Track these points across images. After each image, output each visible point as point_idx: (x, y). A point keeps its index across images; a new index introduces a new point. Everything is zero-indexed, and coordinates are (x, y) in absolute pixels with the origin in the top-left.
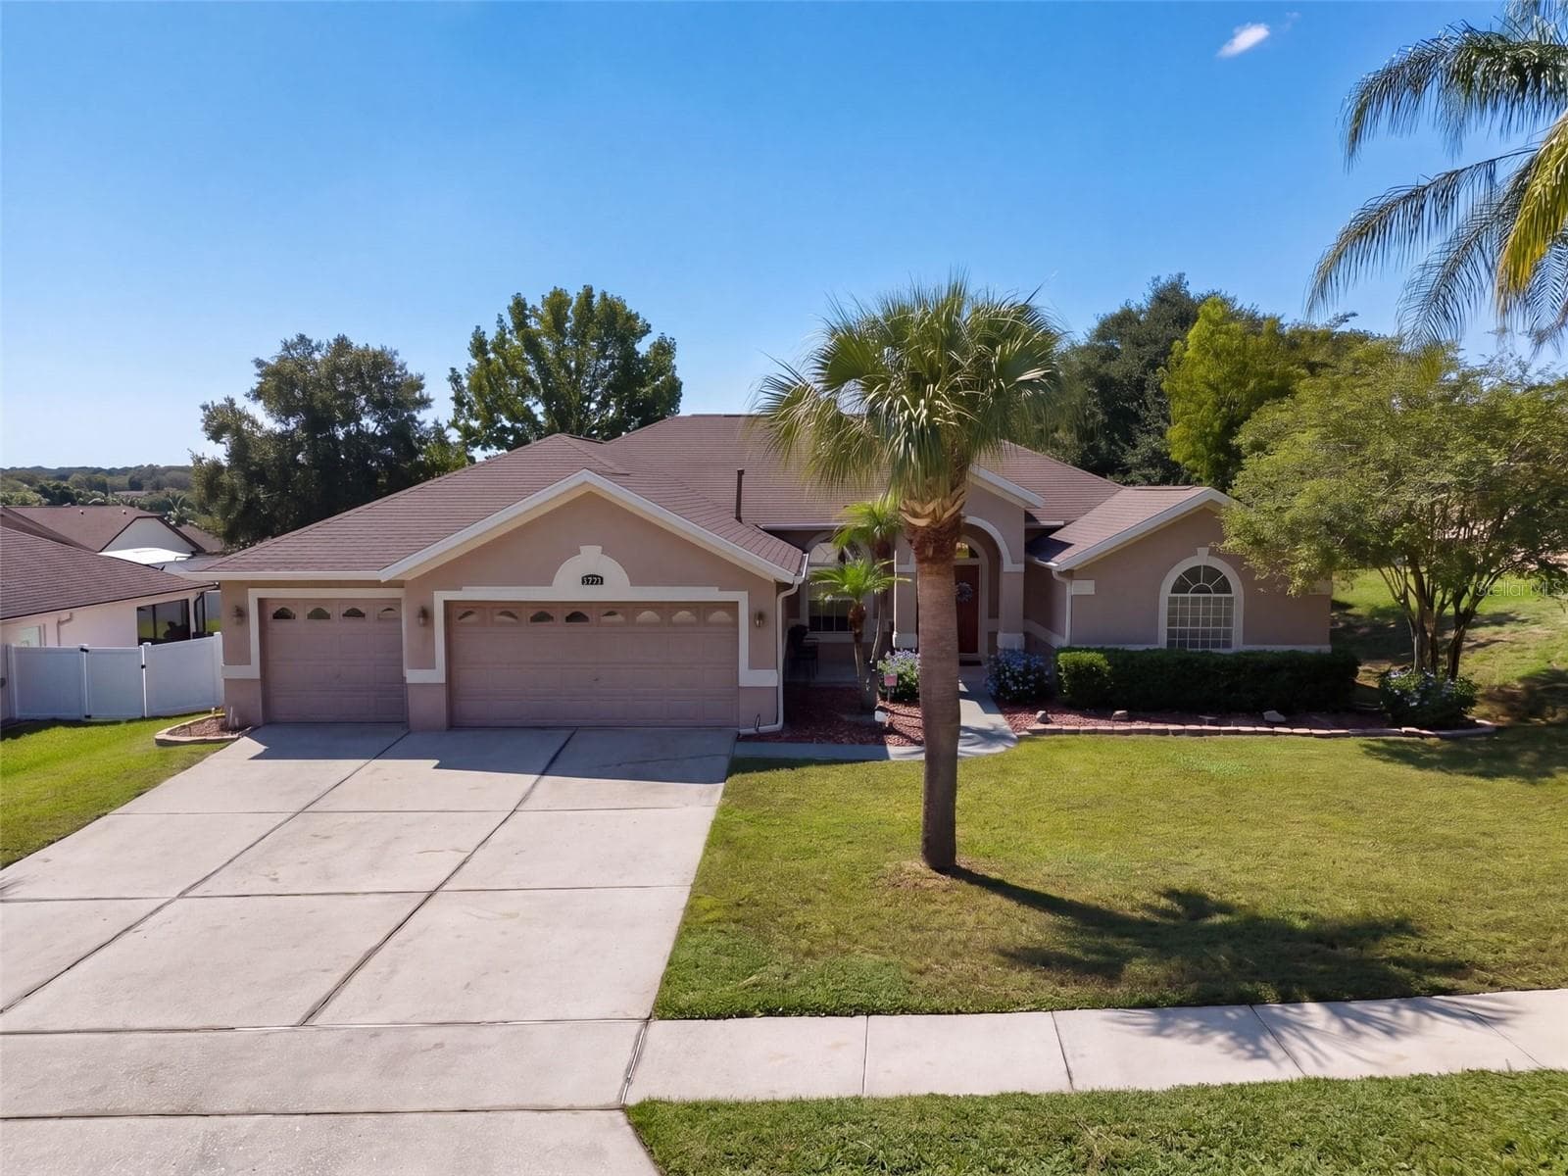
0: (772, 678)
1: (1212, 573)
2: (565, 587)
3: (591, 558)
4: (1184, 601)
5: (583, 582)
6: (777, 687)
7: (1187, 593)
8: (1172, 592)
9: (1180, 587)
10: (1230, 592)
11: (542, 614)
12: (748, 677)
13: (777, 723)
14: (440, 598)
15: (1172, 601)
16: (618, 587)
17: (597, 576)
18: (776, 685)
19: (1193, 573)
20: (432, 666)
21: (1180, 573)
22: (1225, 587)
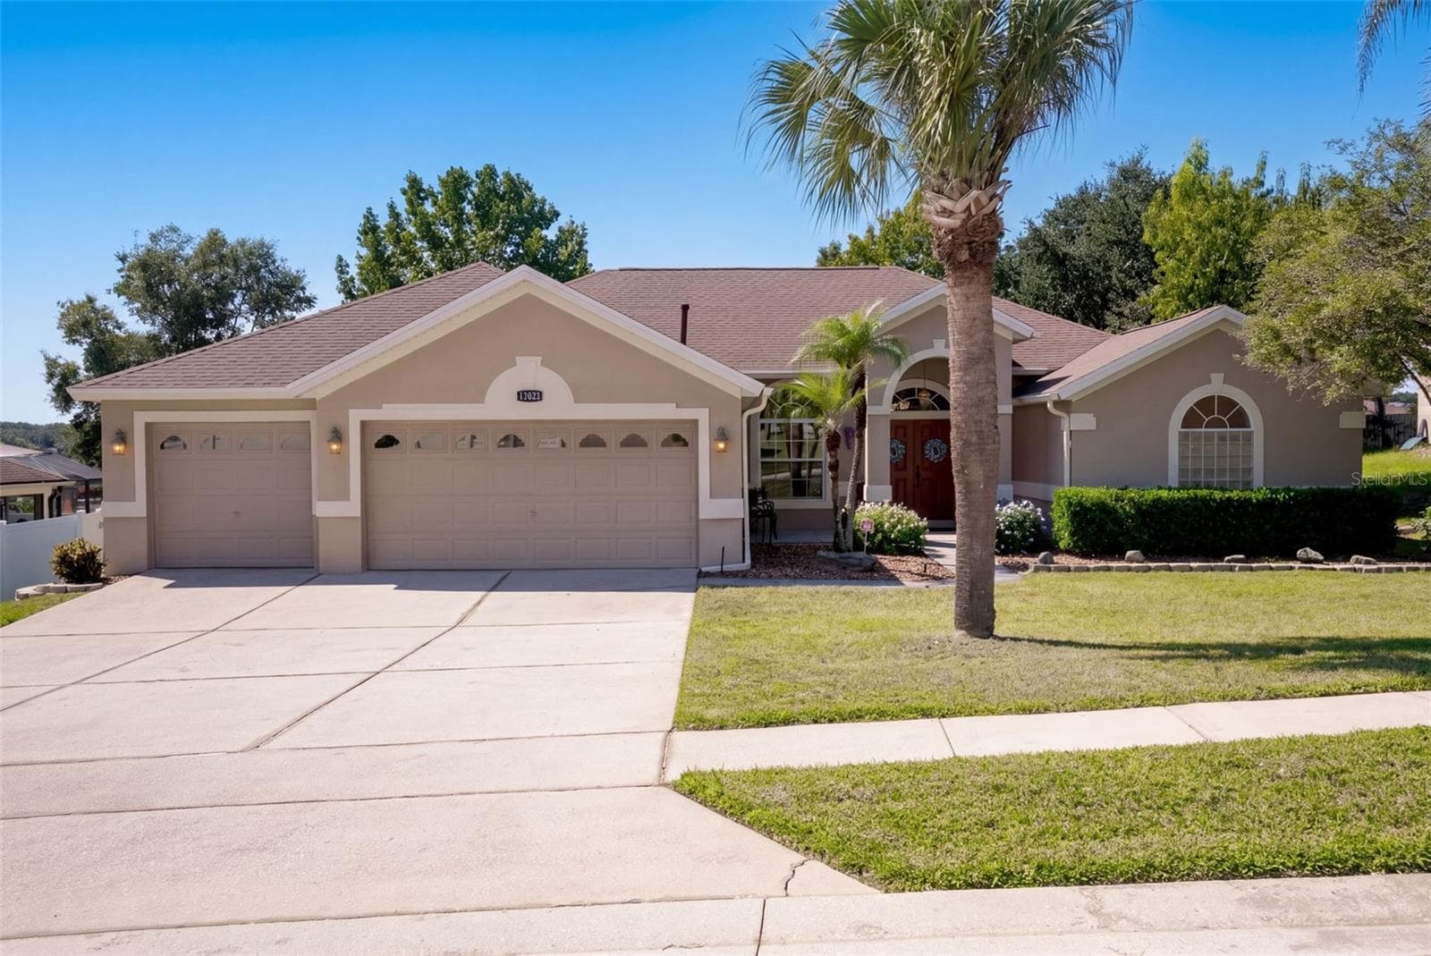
0: (737, 508)
1: (1227, 404)
2: (499, 405)
3: (529, 371)
4: (1197, 438)
5: (519, 399)
6: (743, 519)
7: (1201, 427)
8: (1182, 427)
9: (1190, 420)
10: (1249, 427)
11: (472, 434)
12: (710, 508)
13: (744, 561)
14: (355, 417)
15: (1184, 438)
16: (560, 405)
17: (536, 392)
18: (742, 517)
19: (1206, 404)
20: (345, 496)
21: (1192, 404)
22: (1240, 419)
